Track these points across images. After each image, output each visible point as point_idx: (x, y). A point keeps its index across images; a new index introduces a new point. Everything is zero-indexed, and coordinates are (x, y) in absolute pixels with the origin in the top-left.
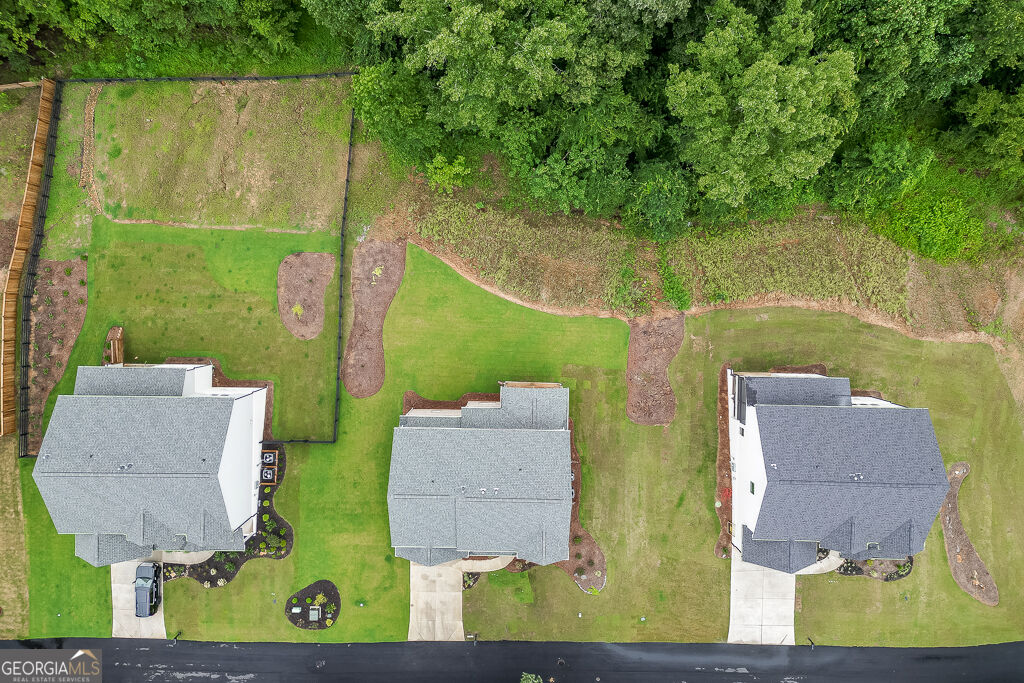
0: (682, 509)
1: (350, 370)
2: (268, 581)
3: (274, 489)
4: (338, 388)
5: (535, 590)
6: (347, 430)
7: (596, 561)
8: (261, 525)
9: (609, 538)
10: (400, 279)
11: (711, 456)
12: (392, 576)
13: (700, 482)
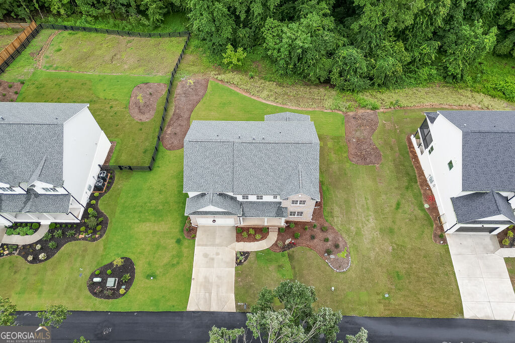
0: (400, 211)
1: (167, 136)
2: (79, 259)
3: (101, 195)
4: (158, 144)
5: (293, 268)
6: (160, 165)
7: (341, 245)
8: (86, 215)
9: (348, 231)
10: (204, 95)
11: (413, 180)
12: (179, 255)
13: (409, 194)
